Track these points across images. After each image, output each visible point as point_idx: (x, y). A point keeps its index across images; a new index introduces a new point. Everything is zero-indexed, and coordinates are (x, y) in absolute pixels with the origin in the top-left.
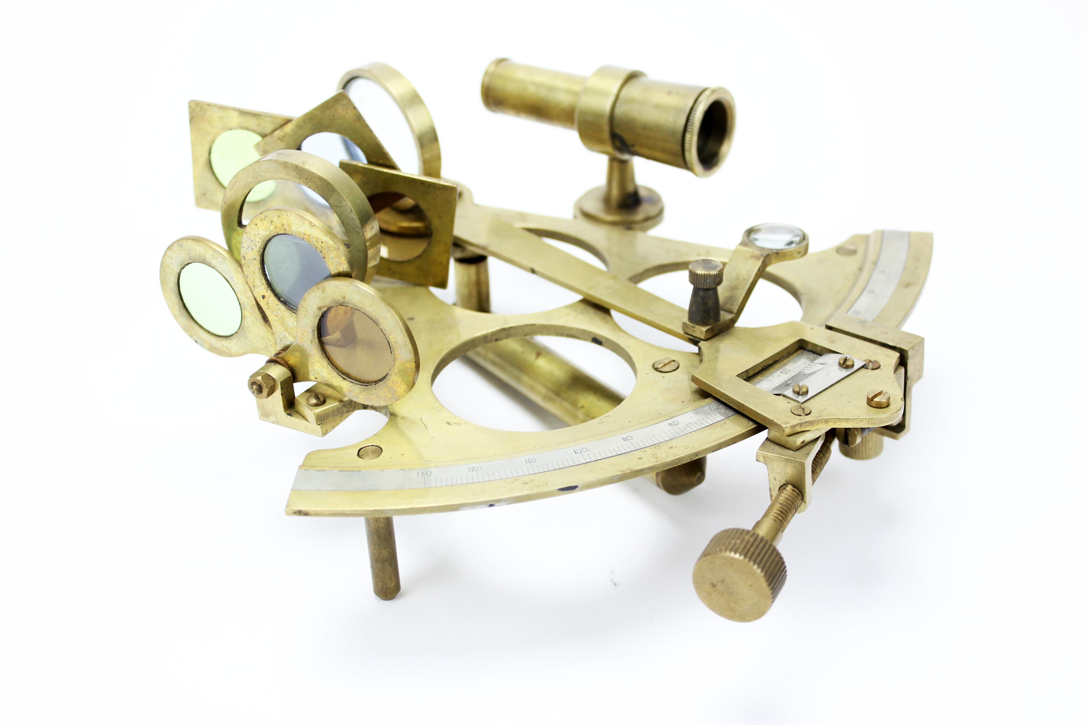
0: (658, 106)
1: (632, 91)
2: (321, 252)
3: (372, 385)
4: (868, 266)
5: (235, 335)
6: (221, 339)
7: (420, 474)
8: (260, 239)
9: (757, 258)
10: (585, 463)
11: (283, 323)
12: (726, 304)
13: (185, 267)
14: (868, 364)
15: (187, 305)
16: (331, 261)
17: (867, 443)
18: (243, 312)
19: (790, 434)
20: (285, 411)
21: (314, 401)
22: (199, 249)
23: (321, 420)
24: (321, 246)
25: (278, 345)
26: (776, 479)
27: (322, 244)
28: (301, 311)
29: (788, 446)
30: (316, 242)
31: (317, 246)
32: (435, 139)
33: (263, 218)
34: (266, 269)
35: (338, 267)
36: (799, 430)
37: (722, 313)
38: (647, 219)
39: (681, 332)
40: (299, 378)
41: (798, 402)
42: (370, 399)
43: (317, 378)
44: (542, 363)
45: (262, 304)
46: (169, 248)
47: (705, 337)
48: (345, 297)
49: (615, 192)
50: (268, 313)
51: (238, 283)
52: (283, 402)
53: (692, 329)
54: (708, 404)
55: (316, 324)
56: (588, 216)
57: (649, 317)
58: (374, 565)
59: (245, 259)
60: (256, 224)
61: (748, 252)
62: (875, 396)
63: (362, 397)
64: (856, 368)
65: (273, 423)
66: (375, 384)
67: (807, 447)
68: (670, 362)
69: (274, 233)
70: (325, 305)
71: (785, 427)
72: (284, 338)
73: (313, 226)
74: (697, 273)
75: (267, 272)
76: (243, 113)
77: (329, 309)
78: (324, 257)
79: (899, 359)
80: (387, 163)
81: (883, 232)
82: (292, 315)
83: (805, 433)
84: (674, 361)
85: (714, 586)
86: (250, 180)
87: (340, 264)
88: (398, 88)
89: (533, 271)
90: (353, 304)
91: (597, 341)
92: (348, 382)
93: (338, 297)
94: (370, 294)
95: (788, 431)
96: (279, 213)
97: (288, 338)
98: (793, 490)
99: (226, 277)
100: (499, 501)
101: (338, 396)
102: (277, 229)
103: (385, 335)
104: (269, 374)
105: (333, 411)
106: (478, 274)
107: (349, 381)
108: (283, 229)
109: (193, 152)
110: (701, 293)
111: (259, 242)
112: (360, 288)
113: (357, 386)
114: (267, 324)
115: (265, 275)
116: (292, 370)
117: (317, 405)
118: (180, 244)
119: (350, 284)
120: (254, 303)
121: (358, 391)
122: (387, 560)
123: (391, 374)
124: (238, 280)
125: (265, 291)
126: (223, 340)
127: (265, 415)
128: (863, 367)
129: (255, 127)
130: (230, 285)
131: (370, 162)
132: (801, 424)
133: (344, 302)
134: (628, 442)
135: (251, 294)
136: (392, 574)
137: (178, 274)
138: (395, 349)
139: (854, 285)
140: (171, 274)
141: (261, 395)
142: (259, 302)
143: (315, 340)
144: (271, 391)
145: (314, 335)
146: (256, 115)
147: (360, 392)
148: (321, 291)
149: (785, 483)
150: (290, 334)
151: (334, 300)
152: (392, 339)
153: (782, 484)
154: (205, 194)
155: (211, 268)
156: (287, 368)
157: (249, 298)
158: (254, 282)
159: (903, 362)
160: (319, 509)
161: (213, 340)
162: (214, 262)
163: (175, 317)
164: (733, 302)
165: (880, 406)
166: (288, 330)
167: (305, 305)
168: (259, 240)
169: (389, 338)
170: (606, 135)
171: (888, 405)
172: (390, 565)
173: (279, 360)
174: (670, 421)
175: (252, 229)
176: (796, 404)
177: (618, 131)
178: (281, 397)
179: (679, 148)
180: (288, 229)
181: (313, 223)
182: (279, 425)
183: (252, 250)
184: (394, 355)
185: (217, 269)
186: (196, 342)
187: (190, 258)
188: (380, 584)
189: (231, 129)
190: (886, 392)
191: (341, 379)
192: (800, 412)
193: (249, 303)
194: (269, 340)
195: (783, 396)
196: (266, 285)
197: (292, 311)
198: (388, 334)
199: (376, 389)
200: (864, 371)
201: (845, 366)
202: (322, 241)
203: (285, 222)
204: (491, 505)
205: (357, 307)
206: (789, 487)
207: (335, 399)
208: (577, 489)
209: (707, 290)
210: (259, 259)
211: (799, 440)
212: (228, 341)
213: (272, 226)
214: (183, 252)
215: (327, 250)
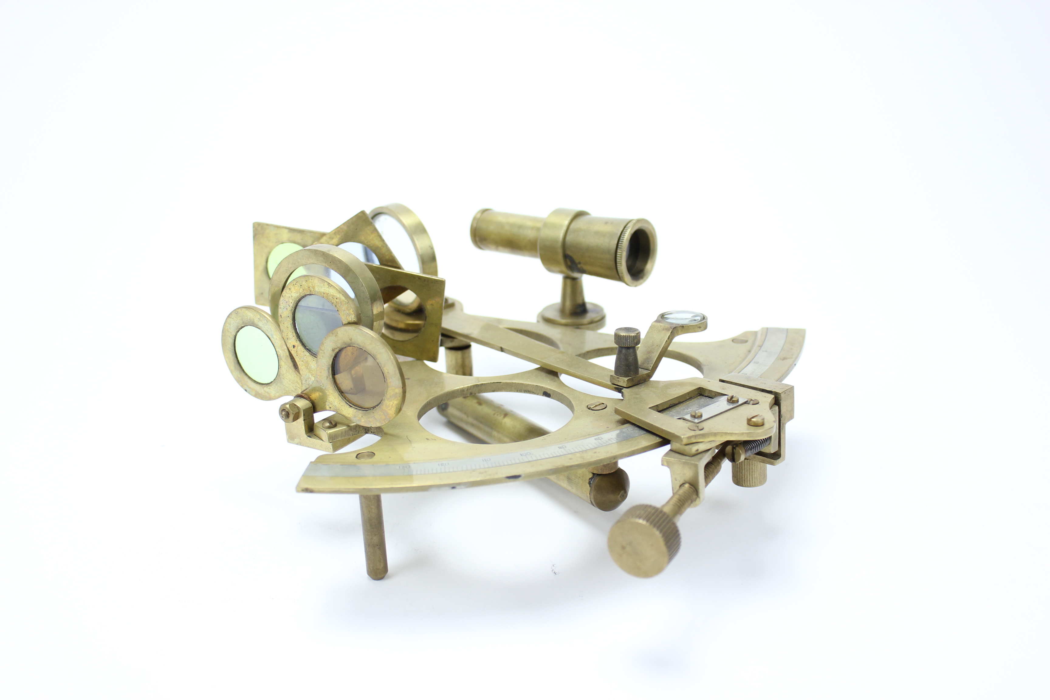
0: (597, 233)
1: (580, 223)
2: (336, 306)
3: (371, 409)
4: (755, 348)
5: (274, 382)
6: (264, 386)
7: (401, 467)
9: (667, 330)
10: (528, 462)
11: (307, 366)
12: (643, 363)
13: (239, 330)
14: (750, 402)
15: (240, 361)
16: (342, 313)
17: (753, 473)
18: (280, 362)
19: (687, 444)
20: (306, 434)
21: (328, 424)
22: (250, 315)
23: (332, 438)
24: (336, 301)
25: (304, 385)
26: (677, 479)
27: (336, 300)
28: (320, 356)
29: (686, 454)
30: (332, 299)
31: (333, 302)
32: (433, 258)
33: (295, 283)
34: (296, 324)
35: (348, 317)
36: (694, 441)
37: (640, 370)
38: (592, 322)
39: (610, 383)
40: (318, 408)
41: (694, 422)
42: (370, 421)
43: (330, 408)
44: (507, 422)
45: (292, 352)
46: (228, 317)
47: (627, 385)
48: (352, 339)
49: (568, 303)
50: (297, 360)
51: (276, 339)
52: (305, 426)
53: (617, 380)
54: (626, 428)
55: (331, 363)
56: (548, 321)
57: (586, 375)
58: (367, 549)
59: (281, 317)
60: (290, 289)
61: (661, 326)
62: (753, 417)
63: (363, 420)
64: (740, 403)
65: (297, 444)
66: (373, 409)
67: (701, 455)
68: (600, 404)
69: (302, 295)
70: (337, 347)
71: (683, 438)
72: (308, 379)
73: (330, 286)
74: (620, 335)
75: (297, 327)
76: (292, 230)
77: (340, 351)
78: (338, 311)
79: (774, 400)
80: (394, 265)
81: (767, 329)
82: (314, 359)
83: (698, 443)
84: (603, 404)
85: (623, 548)
86: (290, 266)
87: (349, 315)
88: (407, 221)
89: (502, 350)
90: (358, 344)
91: (546, 394)
92: (353, 409)
93: (346, 339)
94: (370, 335)
95: (685, 441)
96: (306, 278)
97: (311, 379)
98: (690, 487)
99: (268, 335)
100: (459, 484)
101: (347, 422)
102: (304, 291)
103: (380, 367)
104: (295, 404)
105: (342, 433)
106: (463, 359)
107: (354, 407)
108: (309, 291)
109: (255, 261)
110: (624, 351)
111: (291, 303)
112: (363, 330)
113: (360, 411)
114: (296, 370)
115: (295, 329)
116: (313, 403)
117: (329, 428)
118: (237, 312)
119: (356, 328)
120: (288, 354)
121: (360, 416)
122: (377, 546)
123: (384, 400)
124: (276, 337)
125: (295, 341)
126: (265, 387)
127: (291, 438)
128: (745, 403)
129: (300, 241)
130: (271, 341)
131: (381, 264)
132: (695, 436)
133: (351, 343)
134: (562, 450)
135: (286, 347)
136: (381, 558)
137: (234, 337)
138: (388, 378)
139: (744, 360)
140: (229, 337)
141: (288, 420)
142: (291, 351)
143: (329, 377)
144: (296, 418)
145: (329, 372)
146: (301, 232)
147: (362, 417)
148: (334, 336)
149: (684, 482)
150: (312, 375)
151: (344, 342)
152: (385, 371)
153: (681, 483)
154: (262, 294)
155: (257, 329)
156: (309, 401)
157: (284, 350)
158: (287, 336)
159: (777, 402)
160: (321, 487)
161: (257, 387)
162: (260, 324)
163: (231, 372)
164: (648, 362)
165: (756, 425)
166: (311, 371)
167: (323, 348)
168: (292, 301)
169: (383, 369)
170: (560, 257)
171: (763, 425)
172: (380, 550)
173: (303, 395)
174: (596, 437)
175: (287, 293)
176: (693, 424)
177: (569, 253)
178: (303, 422)
179: (613, 263)
180: (313, 290)
181: (331, 284)
182: (302, 445)
183: (286, 310)
184: (387, 383)
185: (262, 329)
186: (246, 390)
187: (243, 323)
188: (371, 565)
189: (282, 243)
190: (762, 416)
191: (348, 406)
192: (696, 428)
193: (284, 353)
194: (298, 383)
195: (683, 419)
196: (296, 337)
197: (314, 356)
198: (383, 366)
199: (373, 412)
200: (746, 406)
201: (731, 401)
202: (337, 298)
203: (310, 285)
204: (453, 488)
205: (360, 346)
206: (687, 485)
207: (343, 424)
208: (520, 478)
209: (628, 348)
210: (292, 316)
211: (694, 449)
212: (269, 387)
213: (301, 289)
214: (239, 319)
215: (340, 305)
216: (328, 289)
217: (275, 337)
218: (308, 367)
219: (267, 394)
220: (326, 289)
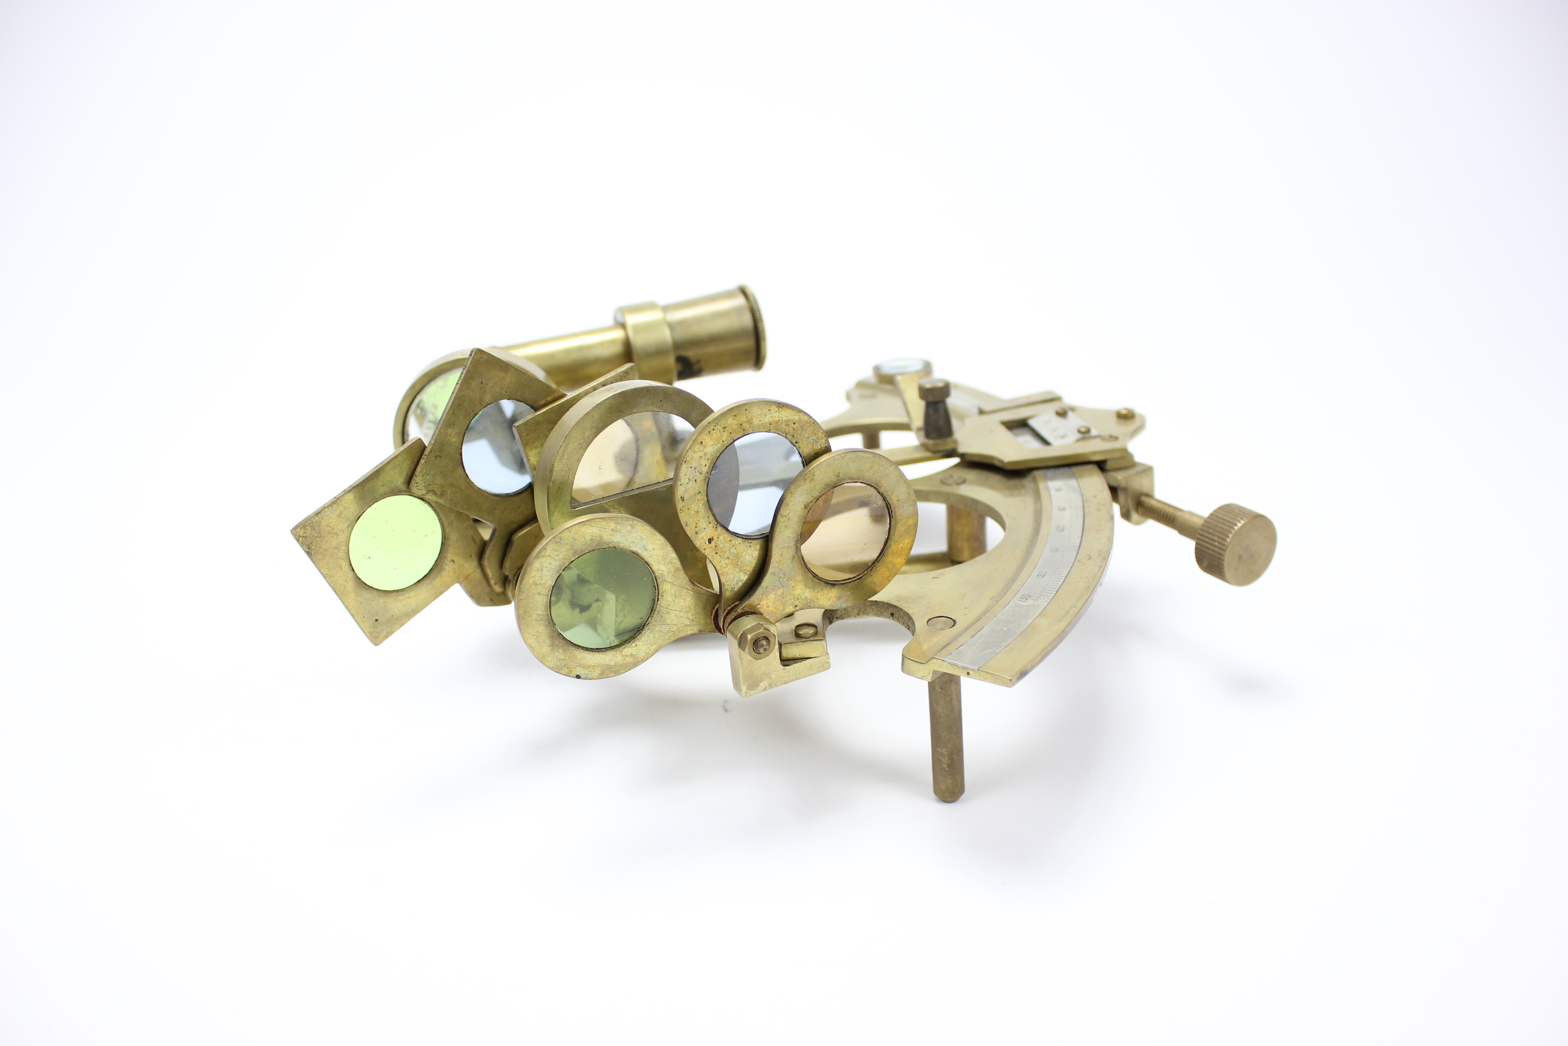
2: (793, 436)
5: (642, 630)
8: (708, 460)
11: (737, 562)
16: (805, 442)
20: (782, 664)
24: (793, 428)
27: (794, 426)
31: (787, 431)
33: (711, 429)
34: (715, 498)
35: (817, 445)
55: (800, 531)
59: (683, 499)
60: (702, 443)
72: (737, 584)
73: (781, 407)
75: (716, 503)
77: (815, 503)
78: (796, 442)
82: (751, 544)
90: (849, 478)
92: (838, 587)
102: (732, 434)
103: (884, 498)
111: (706, 465)
113: (849, 585)
115: (713, 508)
125: (712, 531)
133: (839, 480)
138: (896, 510)
142: (704, 551)
143: (797, 555)
145: (796, 548)
152: (894, 498)
155: (608, 551)
156: (758, 614)
158: (696, 527)
161: (606, 658)
166: (745, 568)
169: (888, 498)
175: (695, 452)
177: (682, 352)
180: (748, 427)
183: (694, 482)
184: (895, 517)
187: (578, 551)
191: (829, 587)
196: (714, 522)
197: (750, 539)
203: (742, 420)
205: (853, 479)
212: (634, 645)
213: (725, 434)
214: (563, 550)
215: (800, 431)
216: (777, 414)
217: (650, 547)
218: (739, 563)
219: (629, 660)
220: (775, 415)
